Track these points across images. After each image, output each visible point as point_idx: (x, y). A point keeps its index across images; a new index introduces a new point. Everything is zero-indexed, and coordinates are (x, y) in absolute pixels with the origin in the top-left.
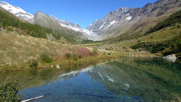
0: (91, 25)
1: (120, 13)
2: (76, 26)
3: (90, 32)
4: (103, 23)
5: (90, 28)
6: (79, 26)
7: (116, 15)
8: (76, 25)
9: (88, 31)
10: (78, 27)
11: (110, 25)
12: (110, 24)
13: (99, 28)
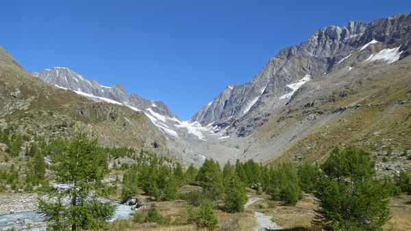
0: (210, 104)
1: (328, 46)
2: (153, 108)
3: (204, 129)
4: (257, 91)
5: (205, 116)
6: (165, 107)
7: (311, 55)
8: (154, 105)
9: (199, 125)
10: (163, 113)
11: (291, 94)
12: (290, 90)
13: (239, 109)
